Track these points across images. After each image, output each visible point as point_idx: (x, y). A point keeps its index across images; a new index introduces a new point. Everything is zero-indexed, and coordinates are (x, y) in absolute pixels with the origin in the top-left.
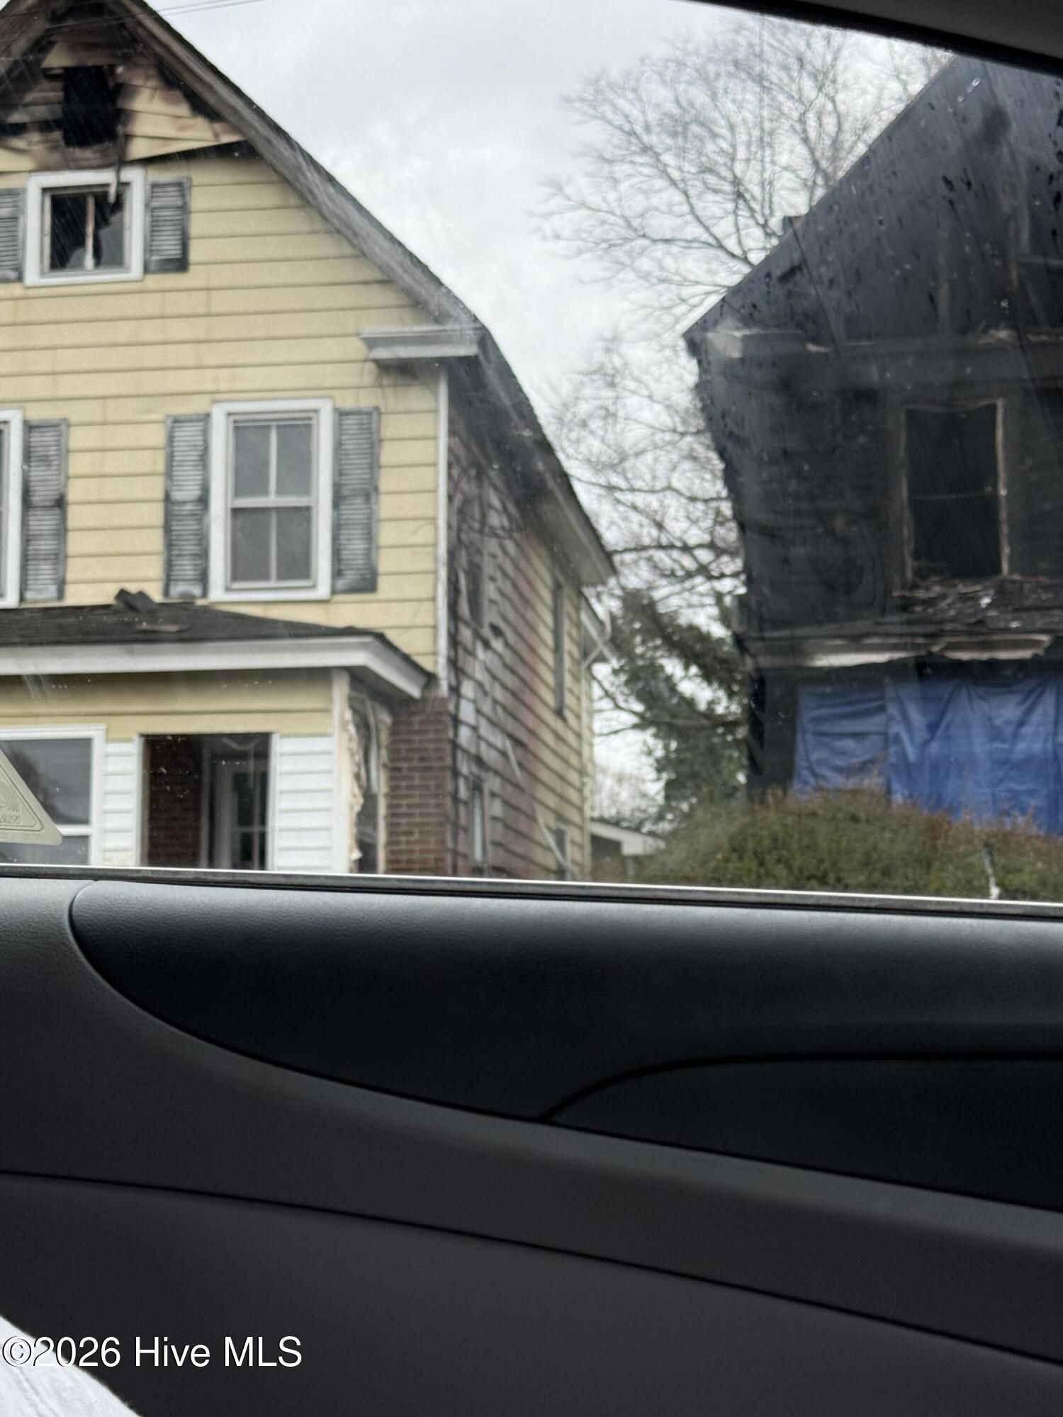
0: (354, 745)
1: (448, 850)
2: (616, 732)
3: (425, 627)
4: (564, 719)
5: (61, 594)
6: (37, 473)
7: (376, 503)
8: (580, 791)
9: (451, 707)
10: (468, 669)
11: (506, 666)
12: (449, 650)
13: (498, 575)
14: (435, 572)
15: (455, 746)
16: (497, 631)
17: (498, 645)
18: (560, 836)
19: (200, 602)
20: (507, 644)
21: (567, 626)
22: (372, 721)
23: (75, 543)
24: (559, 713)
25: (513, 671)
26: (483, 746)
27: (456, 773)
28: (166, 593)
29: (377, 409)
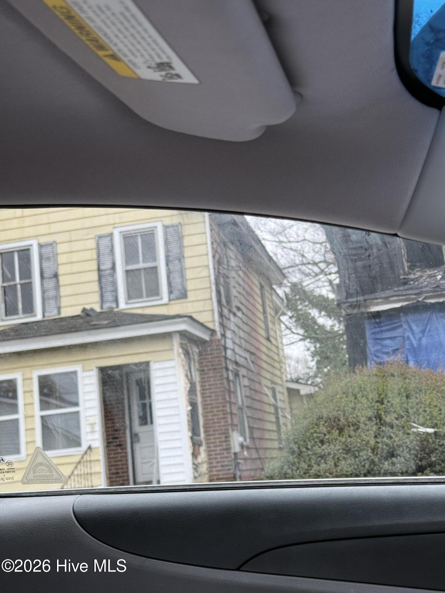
0: (184, 363)
1: (227, 402)
2: (293, 343)
3: (208, 311)
4: (270, 341)
5: (59, 313)
6: (45, 264)
7: (184, 262)
8: (280, 370)
9: (223, 342)
10: (228, 326)
11: (243, 322)
12: (219, 318)
13: (237, 286)
14: (210, 288)
15: (226, 358)
16: (239, 309)
17: (239, 314)
18: (274, 390)
19: (116, 310)
20: (243, 313)
21: (267, 302)
22: (190, 351)
23: (63, 291)
24: (268, 339)
25: (247, 324)
26: (237, 357)
27: (227, 369)
28: (102, 308)
29: (180, 223)
